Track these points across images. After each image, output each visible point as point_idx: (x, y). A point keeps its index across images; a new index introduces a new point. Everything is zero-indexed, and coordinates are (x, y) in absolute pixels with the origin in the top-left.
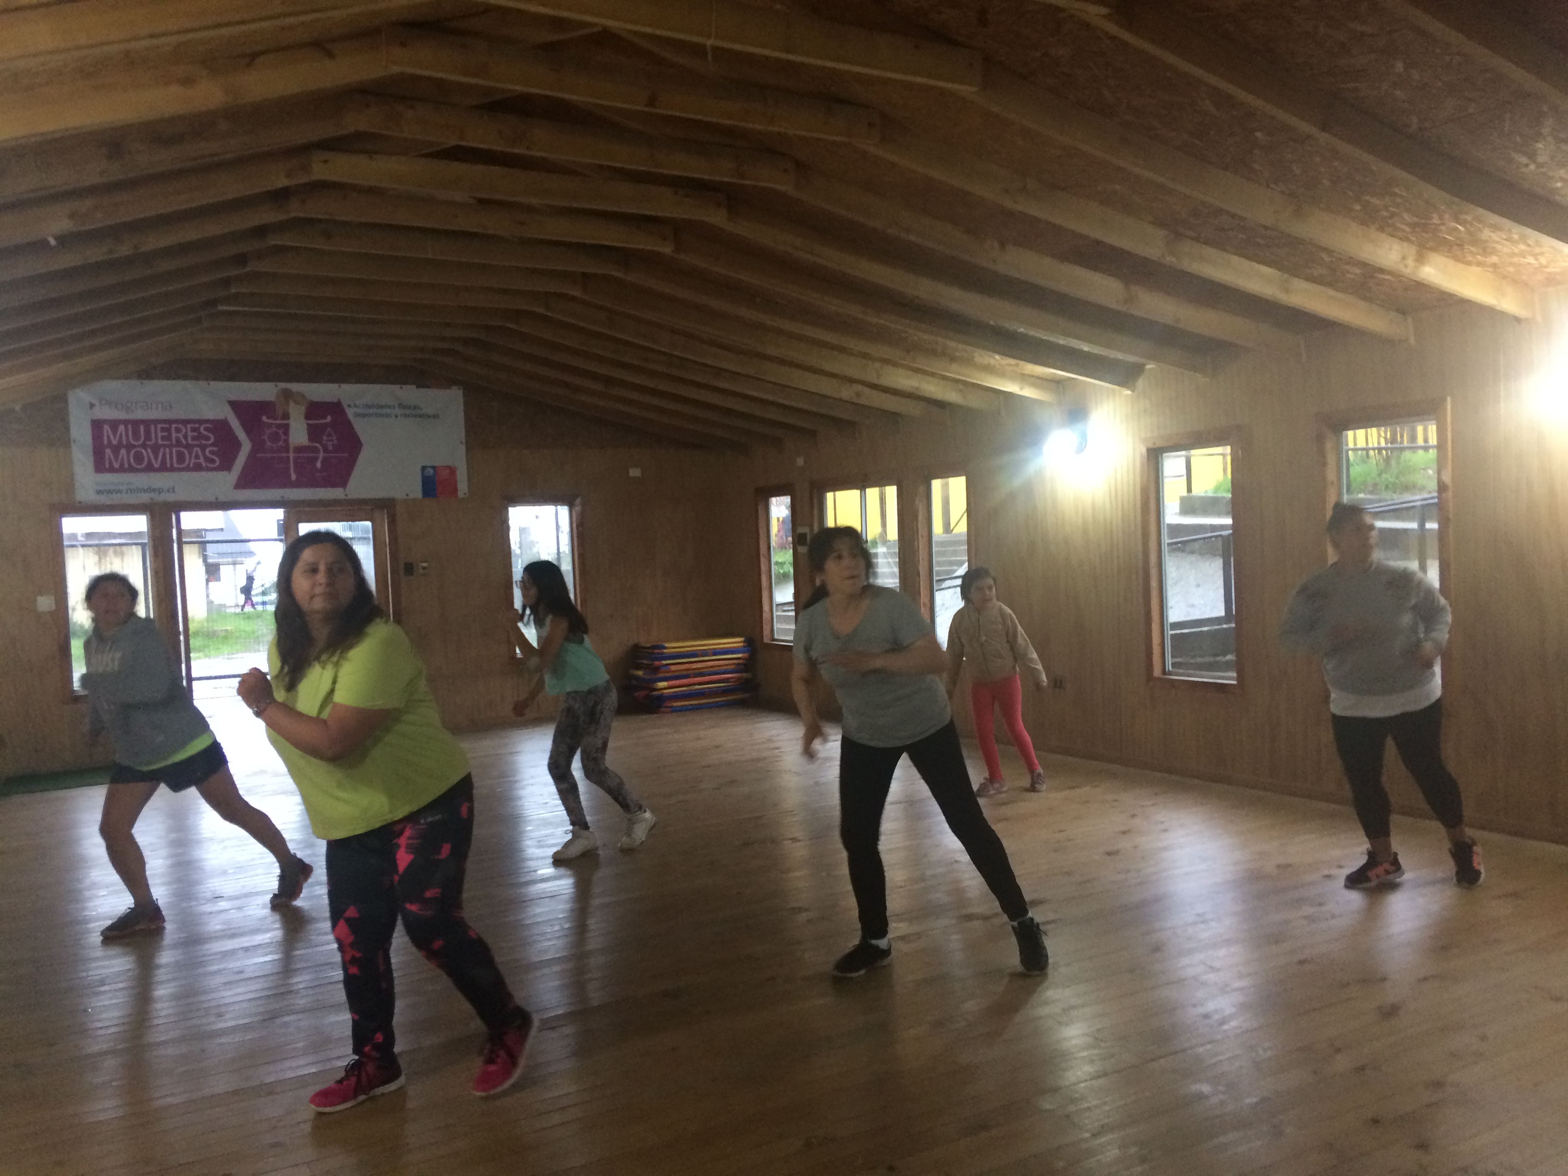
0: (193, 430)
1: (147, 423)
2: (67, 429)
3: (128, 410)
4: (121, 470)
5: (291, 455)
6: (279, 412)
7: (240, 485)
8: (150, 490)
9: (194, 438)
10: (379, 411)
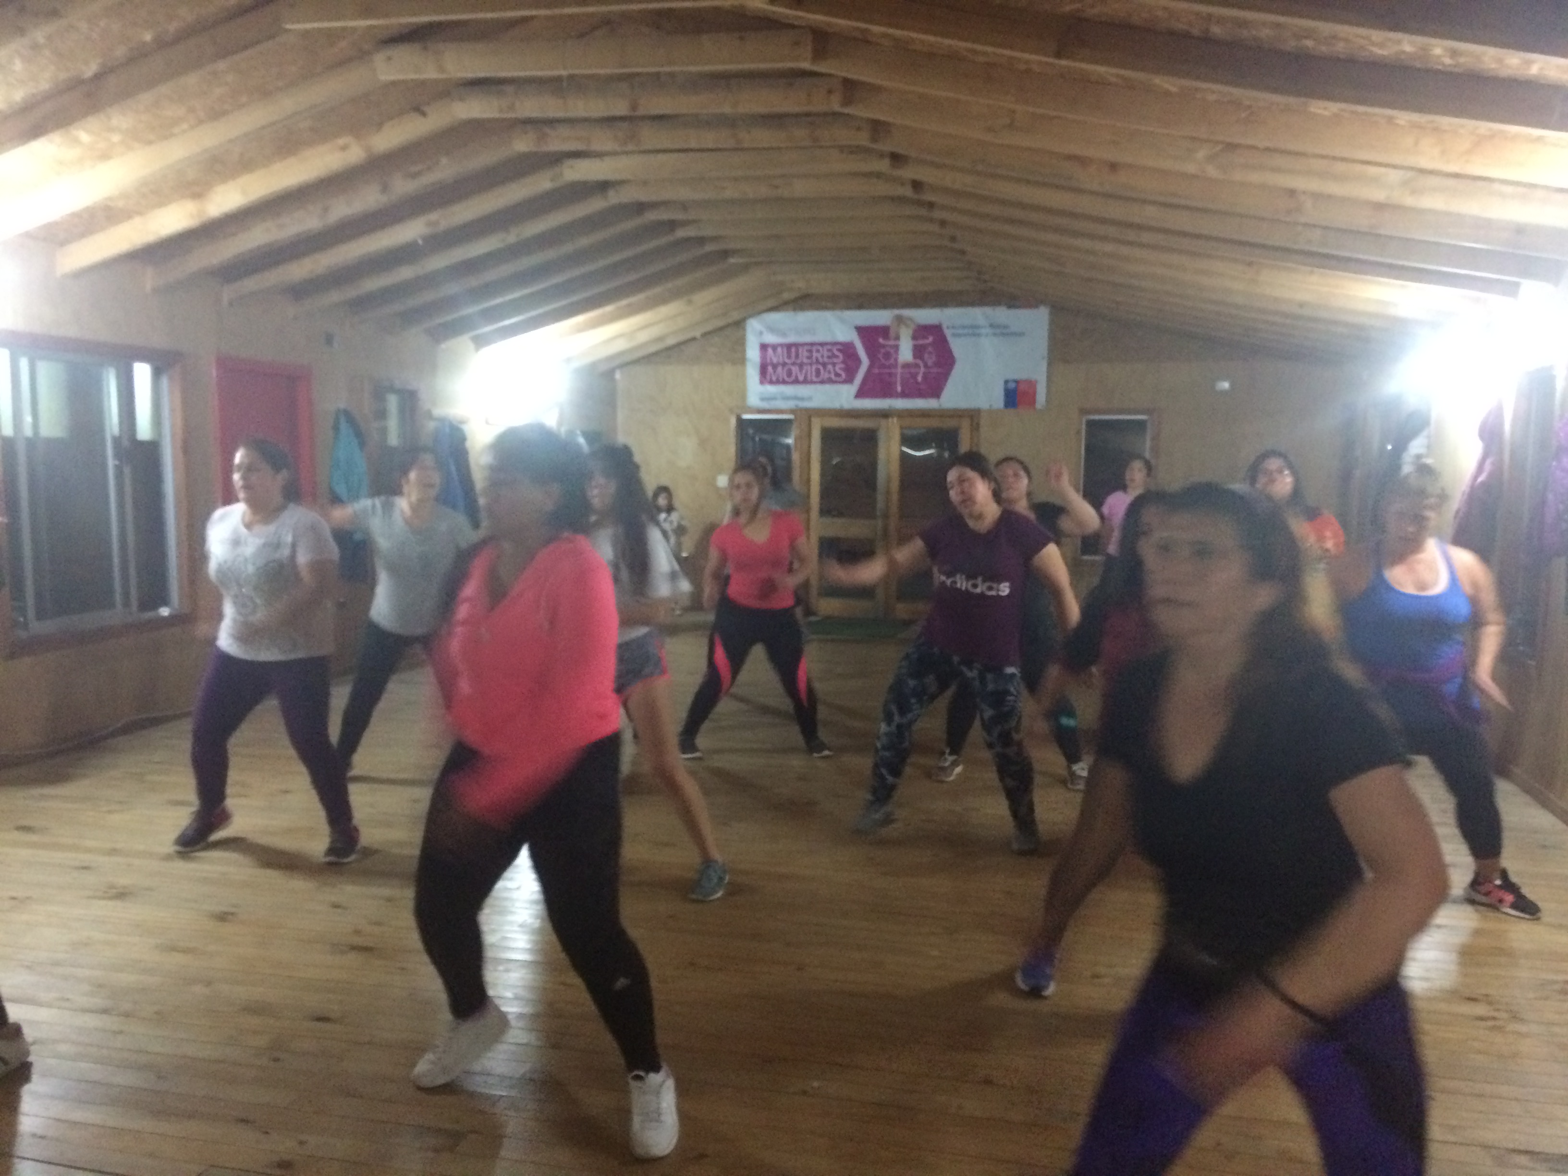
0: (829, 350)
1: (796, 345)
2: (744, 351)
3: (784, 335)
4: (778, 382)
5: (899, 370)
6: (892, 334)
7: (860, 394)
8: (796, 398)
9: (829, 357)
10: (973, 331)
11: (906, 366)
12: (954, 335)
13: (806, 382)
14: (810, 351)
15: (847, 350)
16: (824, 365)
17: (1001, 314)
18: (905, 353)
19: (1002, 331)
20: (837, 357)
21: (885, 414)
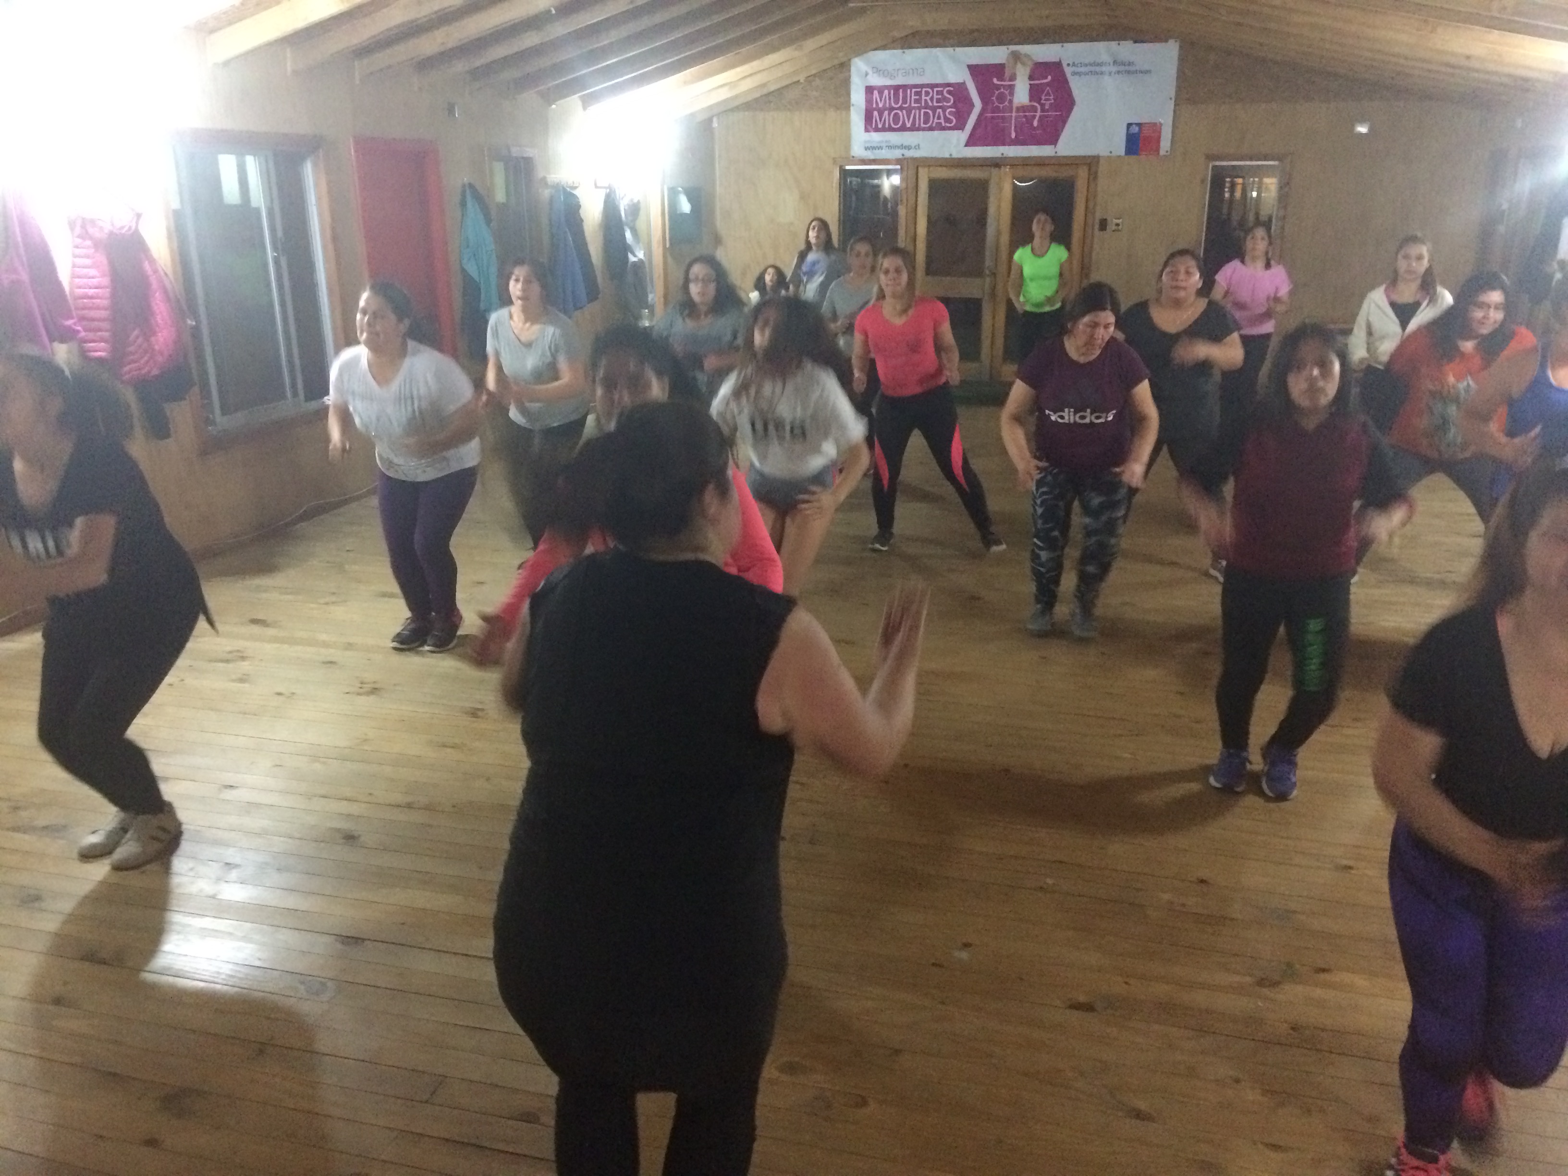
0: (939, 93)
1: (904, 87)
2: (848, 95)
3: (892, 77)
4: (883, 129)
5: (1014, 114)
6: (1007, 74)
7: (970, 143)
8: (902, 147)
9: (938, 101)
10: (1095, 69)
11: (1022, 109)
12: (1074, 74)
13: (913, 128)
14: (918, 94)
15: (958, 91)
16: (934, 109)
17: (1126, 49)
18: (1021, 95)
19: (1126, 68)
20: (948, 101)
21: (996, 164)
